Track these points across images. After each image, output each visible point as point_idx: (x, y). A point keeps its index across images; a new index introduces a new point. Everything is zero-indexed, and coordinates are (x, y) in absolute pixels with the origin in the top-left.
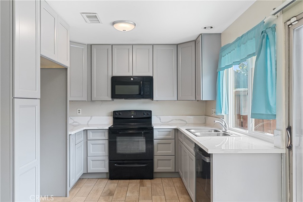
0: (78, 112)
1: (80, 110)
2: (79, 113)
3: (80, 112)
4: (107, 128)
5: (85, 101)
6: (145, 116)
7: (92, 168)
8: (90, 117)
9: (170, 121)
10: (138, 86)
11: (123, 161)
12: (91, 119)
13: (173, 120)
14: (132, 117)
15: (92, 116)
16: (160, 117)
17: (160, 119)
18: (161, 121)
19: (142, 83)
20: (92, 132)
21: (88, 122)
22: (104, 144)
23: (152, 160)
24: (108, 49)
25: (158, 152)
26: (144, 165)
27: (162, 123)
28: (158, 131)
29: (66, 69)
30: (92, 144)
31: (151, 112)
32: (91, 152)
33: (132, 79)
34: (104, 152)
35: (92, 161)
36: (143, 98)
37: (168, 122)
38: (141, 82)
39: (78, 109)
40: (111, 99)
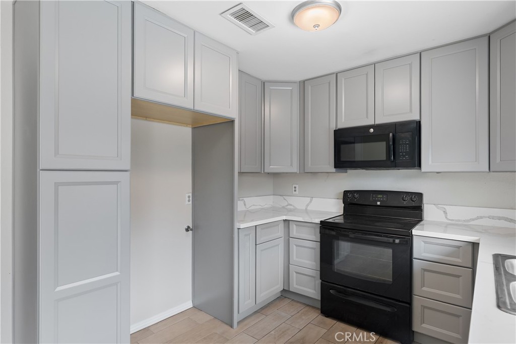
0: (294, 189)
1: (297, 186)
2: (295, 191)
3: (297, 189)
4: (318, 221)
5: (296, 173)
6: (405, 204)
7: (296, 284)
8: (309, 199)
9: (473, 220)
10: (385, 143)
11: (345, 288)
12: (311, 201)
13: (481, 218)
14: (379, 203)
15: (312, 198)
16: (445, 209)
17: (445, 212)
18: (446, 218)
19: (393, 135)
20: (296, 225)
21: (308, 205)
22: (314, 249)
23: (410, 303)
24: (329, 83)
25: (424, 289)
26: (388, 309)
27: (450, 221)
28: (425, 242)
29: (232, 122)
30: (296, 246)
31: (420, 196)
32: (294, 258)
33: (372, 130)
34: (314, 263)
35: (296, 273)
36: (396, 167)
37: (468, 221)
38: (391, 134)
39: (294, 186)
40: (334, 170)
